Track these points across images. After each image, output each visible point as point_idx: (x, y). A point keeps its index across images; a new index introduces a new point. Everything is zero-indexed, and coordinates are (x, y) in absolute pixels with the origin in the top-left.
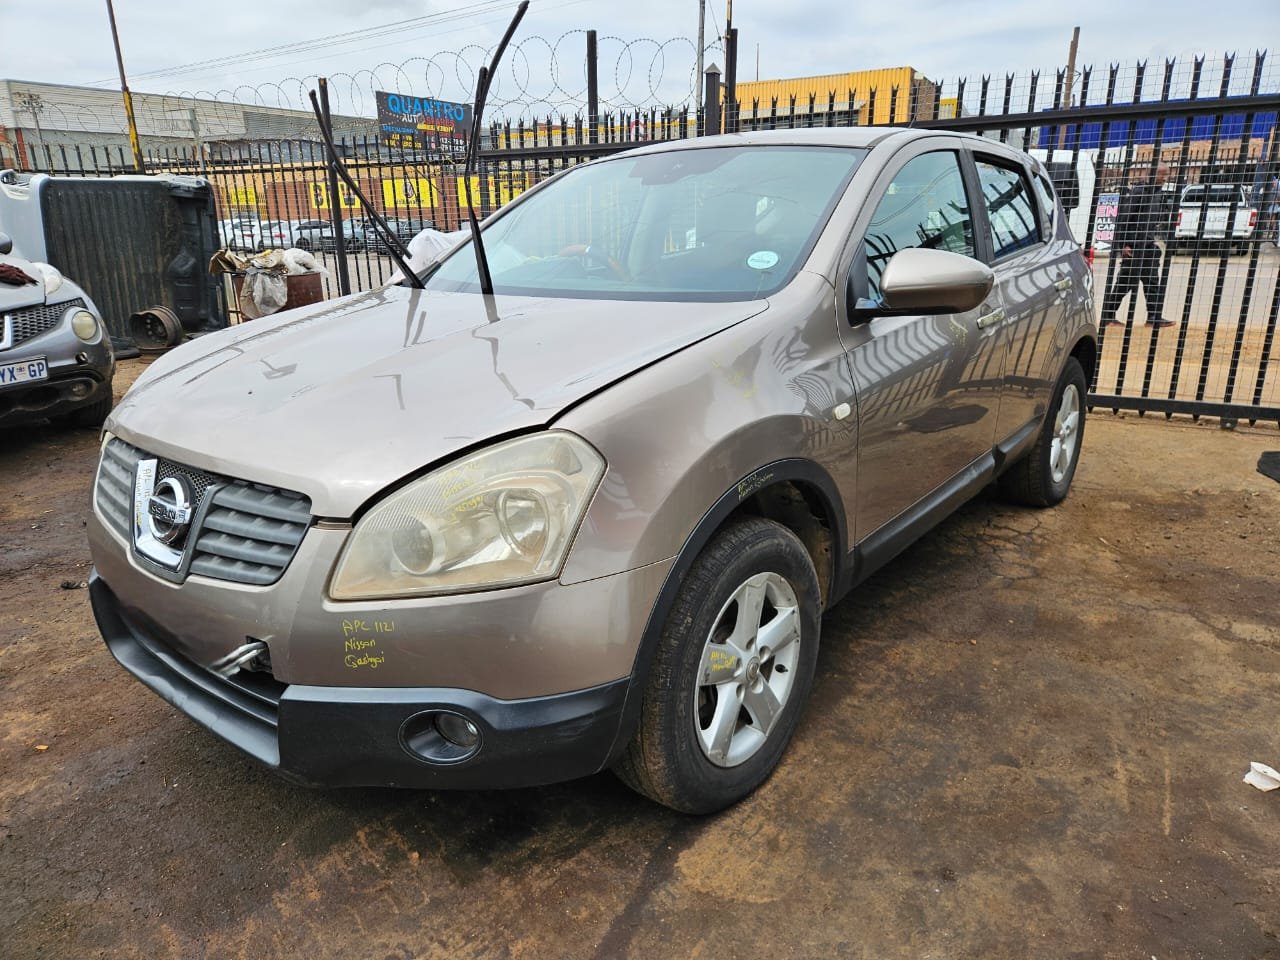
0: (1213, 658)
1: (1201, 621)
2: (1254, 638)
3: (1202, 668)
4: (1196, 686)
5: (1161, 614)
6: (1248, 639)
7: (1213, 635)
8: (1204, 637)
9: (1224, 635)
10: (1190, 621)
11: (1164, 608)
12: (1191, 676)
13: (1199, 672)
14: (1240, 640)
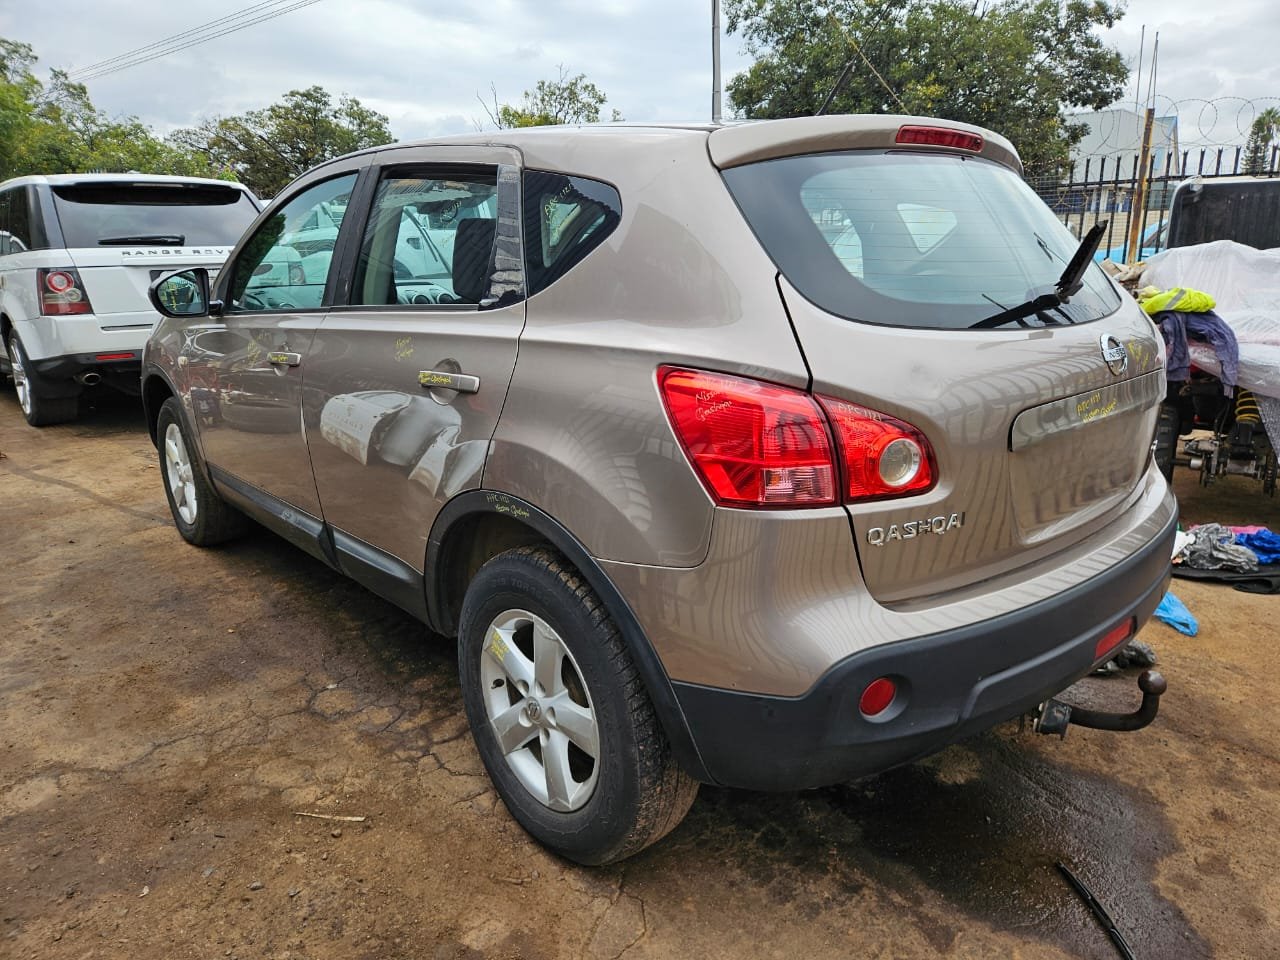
0: (46, 736)
1: (92, 770)
2: (22, 786)
3: (46, 720)
4: (37, 701)
5: (139, 751)
6: (28, 782)
7: (66, 761)
8: (74, 753)
9: (57, 769)
10: (102, 762)
11: (142, 760)
12: (49, 708)
13: (45, 716)
14: (37, 774)
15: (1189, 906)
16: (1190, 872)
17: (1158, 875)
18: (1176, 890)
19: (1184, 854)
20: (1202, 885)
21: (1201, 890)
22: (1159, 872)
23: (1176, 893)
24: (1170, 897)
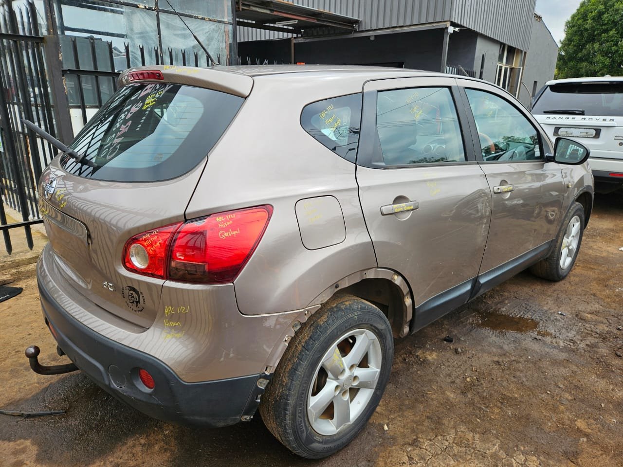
15: (9, 445)
16: (22, 457)
17: (31, 444)
18: (19, 446)
19: (32, 461)
20: (12, 456)
21: (11, 454)
22: (33, 445)
23: (19, 445)
24: (18, 442)
